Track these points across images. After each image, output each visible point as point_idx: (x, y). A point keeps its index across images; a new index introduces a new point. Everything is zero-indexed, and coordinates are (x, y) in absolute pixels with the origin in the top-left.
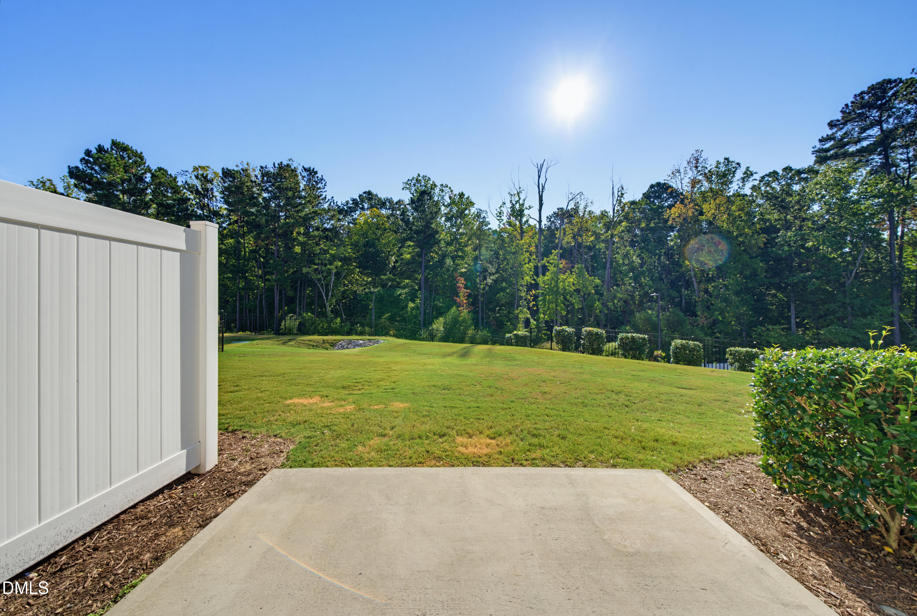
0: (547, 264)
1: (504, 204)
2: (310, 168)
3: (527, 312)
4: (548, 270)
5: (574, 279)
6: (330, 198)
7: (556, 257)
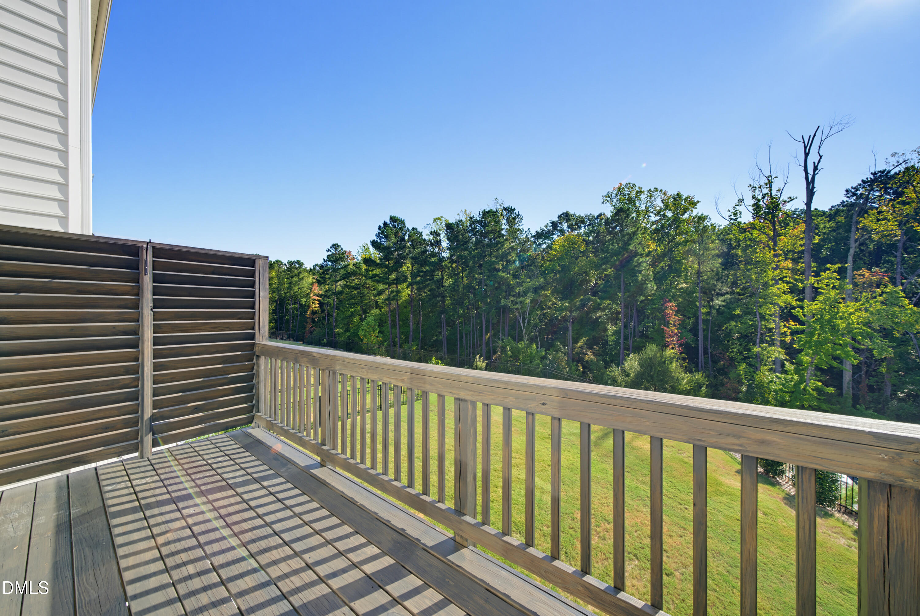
1: (742, 201)
2: (509, 208)
6: (527, 230)
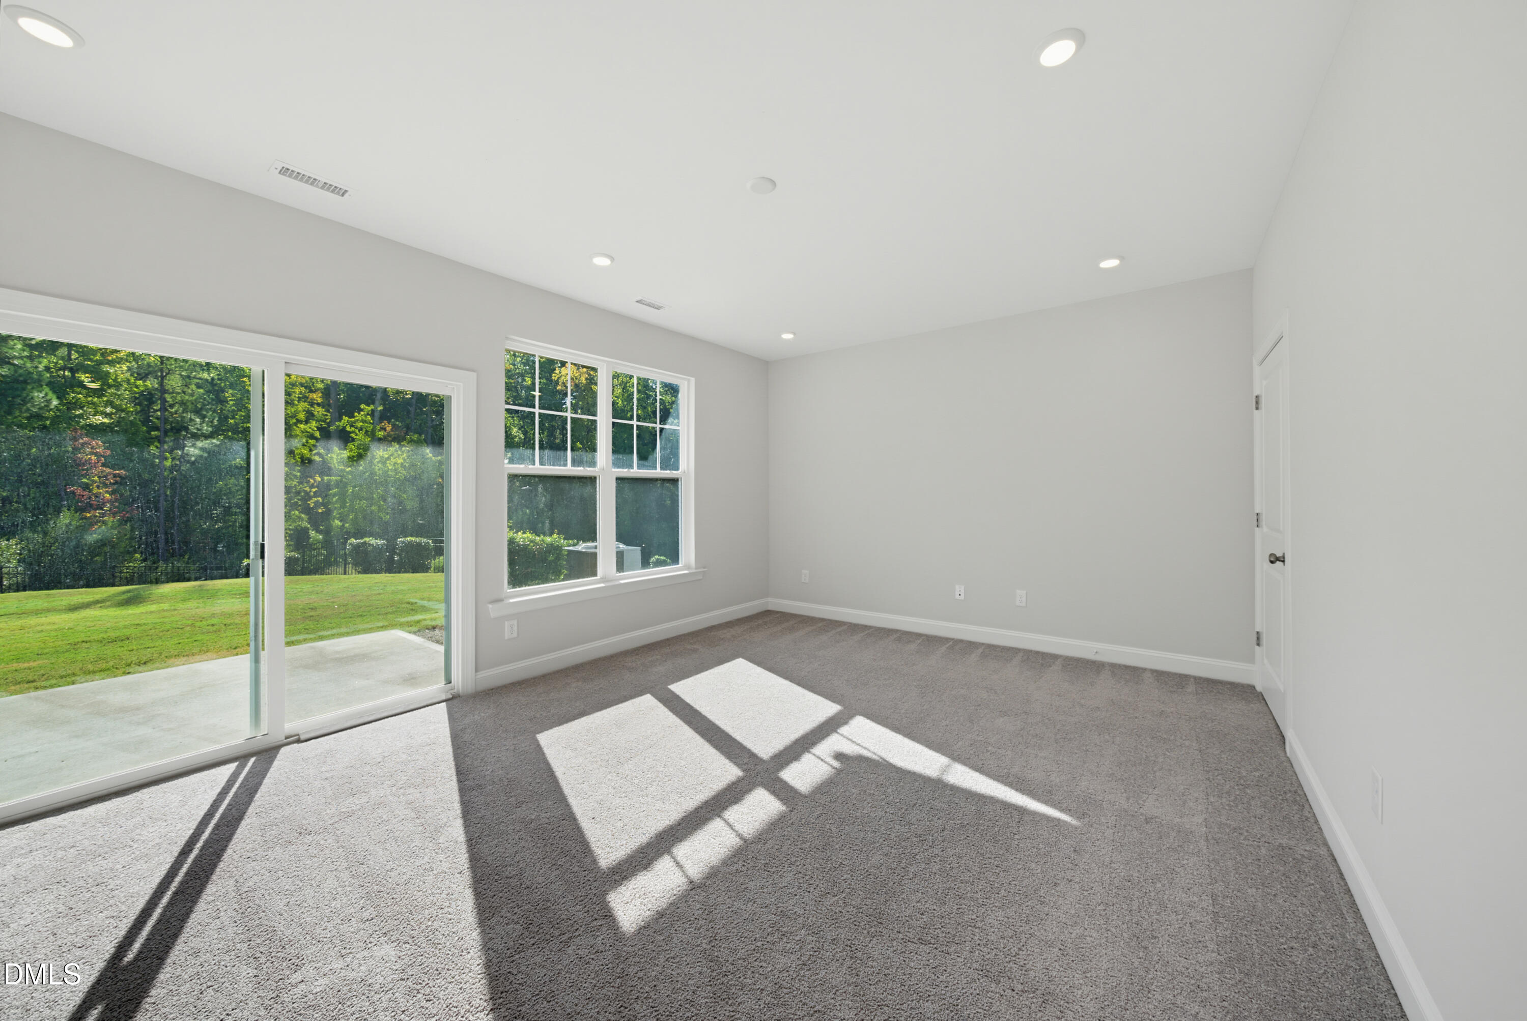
0: (348, 429)
3: (299, 517)
4: (353, 440)
5: (405, 460)
7: (369, 418)
